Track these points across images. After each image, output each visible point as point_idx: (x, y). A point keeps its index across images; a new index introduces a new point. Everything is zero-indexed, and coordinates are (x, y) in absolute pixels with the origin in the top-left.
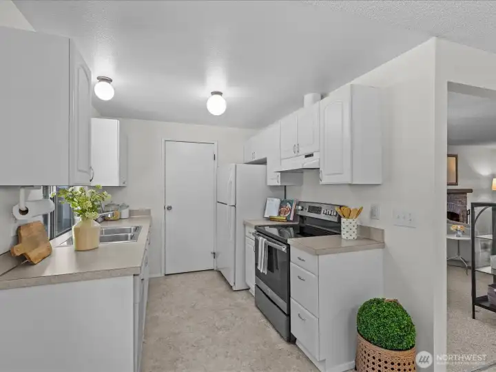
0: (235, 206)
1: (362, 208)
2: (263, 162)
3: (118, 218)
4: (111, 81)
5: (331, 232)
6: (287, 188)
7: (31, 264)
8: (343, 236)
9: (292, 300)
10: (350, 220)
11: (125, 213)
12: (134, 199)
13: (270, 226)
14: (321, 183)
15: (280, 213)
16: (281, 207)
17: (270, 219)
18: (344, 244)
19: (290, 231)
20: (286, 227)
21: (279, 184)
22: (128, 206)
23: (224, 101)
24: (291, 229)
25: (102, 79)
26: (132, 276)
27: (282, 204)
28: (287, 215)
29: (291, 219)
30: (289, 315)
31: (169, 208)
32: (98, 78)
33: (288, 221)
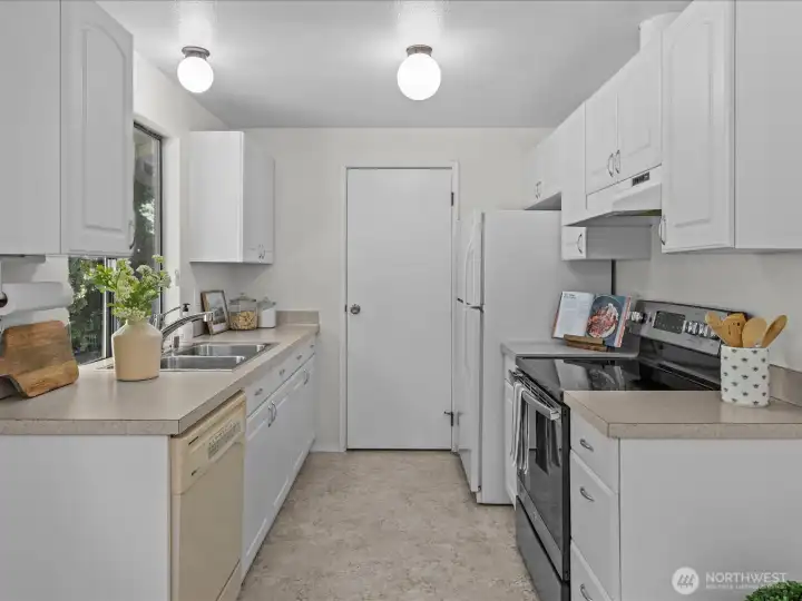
0: (481, 308)
1: (783, 318)
2: (554, 204)
3: (254, 325)
4: (207, 54)
5: (703, 381)
6: (617, 264)
7: (23, 396)
8: (726, 397)
9: (573, 546)
10: (745, 352)
11: (268, 317)
12: (285, 289)
13: (569, 360)
14: (665, 249)
15: (590, 328)
16: (594, 313)
17: (570, 341)
18: (727, 416)
19: (613, 375)
20: (605, 363)
21: (583, 256)
22: (274, 304)
23: (437, 66)
24: (617, 369)
25: (191, 52)
26: (166, 438)
27: (598, 304)
28: (606, 334)
29: (617, 343)
30: (566, 583)
31: (356, 310)
32: (183, 51)
33: (611, 349)
